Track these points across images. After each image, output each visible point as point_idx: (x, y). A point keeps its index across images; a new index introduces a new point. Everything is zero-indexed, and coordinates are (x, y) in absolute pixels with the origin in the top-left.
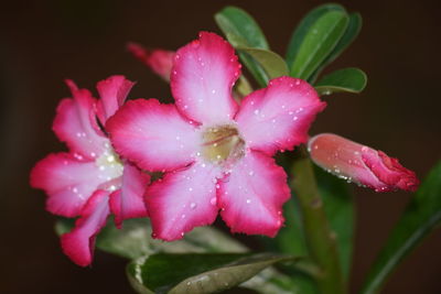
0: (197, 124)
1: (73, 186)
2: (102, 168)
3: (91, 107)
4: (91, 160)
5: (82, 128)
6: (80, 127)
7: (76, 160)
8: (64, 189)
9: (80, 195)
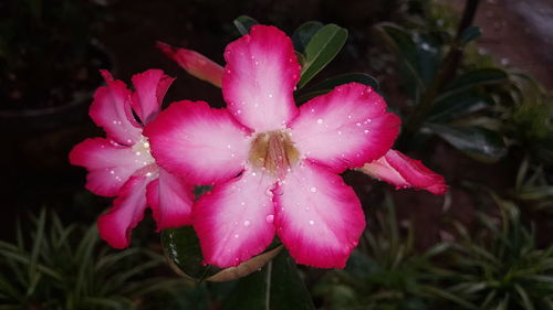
0: (249, 131)
1: (110, 169)
2: (138, 154)
3: (126, 99)
4: (128, 146)
5: (118, 117)
6: (115, 115)
7: (112, 146)
8: (102, 170)
9: (118, 177)
